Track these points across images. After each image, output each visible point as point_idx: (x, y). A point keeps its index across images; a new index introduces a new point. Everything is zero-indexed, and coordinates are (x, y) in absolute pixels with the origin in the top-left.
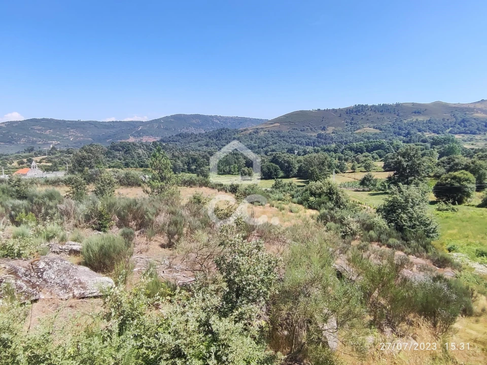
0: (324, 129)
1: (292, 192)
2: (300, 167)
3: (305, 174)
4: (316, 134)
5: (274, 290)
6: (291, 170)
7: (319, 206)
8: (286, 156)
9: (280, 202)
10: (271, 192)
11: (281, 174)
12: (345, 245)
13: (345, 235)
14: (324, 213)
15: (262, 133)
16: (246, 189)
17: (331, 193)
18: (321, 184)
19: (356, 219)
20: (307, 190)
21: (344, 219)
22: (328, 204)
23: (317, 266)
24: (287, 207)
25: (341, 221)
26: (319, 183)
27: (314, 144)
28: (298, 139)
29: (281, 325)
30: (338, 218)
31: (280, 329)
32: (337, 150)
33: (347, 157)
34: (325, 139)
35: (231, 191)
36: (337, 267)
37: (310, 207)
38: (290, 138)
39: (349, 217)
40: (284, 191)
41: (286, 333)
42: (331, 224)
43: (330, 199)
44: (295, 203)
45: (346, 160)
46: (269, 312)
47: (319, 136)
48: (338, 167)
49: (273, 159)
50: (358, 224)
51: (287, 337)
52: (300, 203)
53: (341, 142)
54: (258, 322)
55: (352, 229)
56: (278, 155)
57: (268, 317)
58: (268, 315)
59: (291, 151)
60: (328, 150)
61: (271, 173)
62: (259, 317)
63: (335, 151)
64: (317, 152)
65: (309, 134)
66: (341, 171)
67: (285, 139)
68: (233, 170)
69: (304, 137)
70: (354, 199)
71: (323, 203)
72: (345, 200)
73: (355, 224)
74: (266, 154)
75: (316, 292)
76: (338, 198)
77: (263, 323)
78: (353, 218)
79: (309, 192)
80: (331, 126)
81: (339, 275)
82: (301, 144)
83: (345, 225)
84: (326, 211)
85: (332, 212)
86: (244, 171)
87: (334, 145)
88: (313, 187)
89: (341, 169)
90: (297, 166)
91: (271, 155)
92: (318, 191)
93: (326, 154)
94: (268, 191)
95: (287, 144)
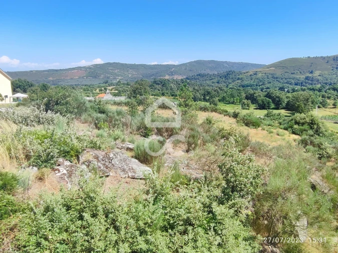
0: (312, 72)
1: (281, 121)
2: (288, 102)
3: (292, 107)
4: (304, 77)
5: (260, 191)
6: (281, 104)
7: (302, 132)
8: (277, 93)
9: (270, 127)
10: (263, 119)
11: (273, 106)
12: (321, 165)
13: (322, 157)
14: (305, 138)
15: (260, 75)
16: (245, 116)
17: (312, 123)
18: (305, 116)
19: (333, 145)
20: (292, 120)
21: (322, 144)
22: (309, 131)
23: (295, 179)
24: (274, 131)
25: (319, 146)
26: (303, 115)
27: (302, 84)
28: (288, 80)
29: (263, 216)
30: (316, 143)
31: (261, 219)
32: (322, 89)
33: (330, 95)
34: (312, 81)
35: (233, 117)
36: (312, 181)
37: (294, 133)
38: (282, 79)
39: (326, 143)
40: (274, 119)
41: (266, 222)
42: (310, 147)
43: (311, 128)
44: (281, 129)
45: (329, 98)
46: (254, 206)
47: (307, 78)
48: (321, 103)
49: (267, 94)
50: (334, 150)
51: (267, 225)
52: (286, 129)
53: (326, 84)
54: (246, 211)
55: (328, 153)
56: (272, 92)
57: (254, 209)
58: (253, 207)
59: (282, 89)
60: (313, 90)
61: (265, 105)
62: (247, 208)
63: (320, 90)
64: (304, 90)
65: (298, 77)
66: (323, 107)
67: (278, 79)
68: (235, 101)
69: (293, 79)
70: (332, 129)
71: (305, 130)
72: (324, 130)
73: (331, 149)
74: (262, 91)
75: (292, 197)
76: (319, 128)
77: (250, 213)
78: (330, 144)
79: (294, 121)
80: (319, 70)
81: (314, 187)
82: (290, 84)
83: (323, 149)
84: (307, 137)
85: (312, 138)
86: (244, 103)
87: (319, 86)
88: (298, 117)
89: (323, 105)
90: (286, 100)
91: (265, 91)
92: (301, 121)
93: (311, 93)
94: (261, 119)
95: (279, 83)
